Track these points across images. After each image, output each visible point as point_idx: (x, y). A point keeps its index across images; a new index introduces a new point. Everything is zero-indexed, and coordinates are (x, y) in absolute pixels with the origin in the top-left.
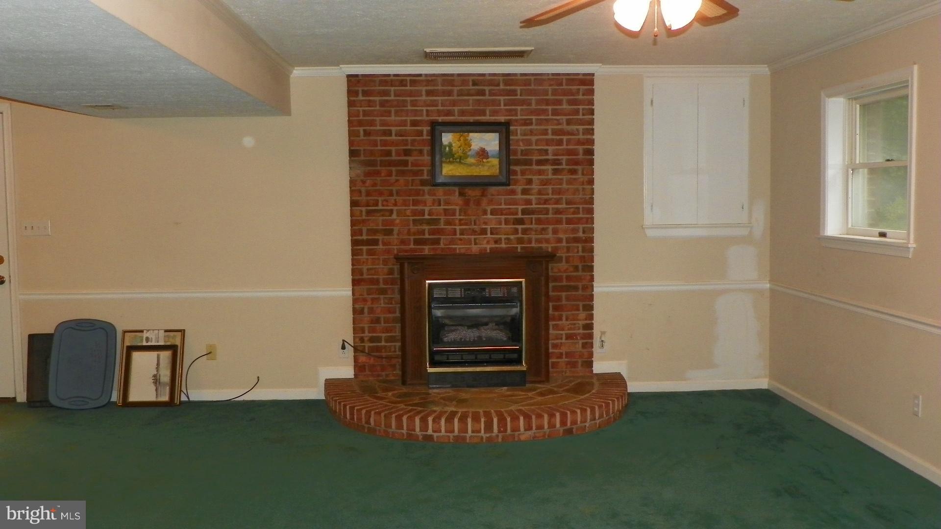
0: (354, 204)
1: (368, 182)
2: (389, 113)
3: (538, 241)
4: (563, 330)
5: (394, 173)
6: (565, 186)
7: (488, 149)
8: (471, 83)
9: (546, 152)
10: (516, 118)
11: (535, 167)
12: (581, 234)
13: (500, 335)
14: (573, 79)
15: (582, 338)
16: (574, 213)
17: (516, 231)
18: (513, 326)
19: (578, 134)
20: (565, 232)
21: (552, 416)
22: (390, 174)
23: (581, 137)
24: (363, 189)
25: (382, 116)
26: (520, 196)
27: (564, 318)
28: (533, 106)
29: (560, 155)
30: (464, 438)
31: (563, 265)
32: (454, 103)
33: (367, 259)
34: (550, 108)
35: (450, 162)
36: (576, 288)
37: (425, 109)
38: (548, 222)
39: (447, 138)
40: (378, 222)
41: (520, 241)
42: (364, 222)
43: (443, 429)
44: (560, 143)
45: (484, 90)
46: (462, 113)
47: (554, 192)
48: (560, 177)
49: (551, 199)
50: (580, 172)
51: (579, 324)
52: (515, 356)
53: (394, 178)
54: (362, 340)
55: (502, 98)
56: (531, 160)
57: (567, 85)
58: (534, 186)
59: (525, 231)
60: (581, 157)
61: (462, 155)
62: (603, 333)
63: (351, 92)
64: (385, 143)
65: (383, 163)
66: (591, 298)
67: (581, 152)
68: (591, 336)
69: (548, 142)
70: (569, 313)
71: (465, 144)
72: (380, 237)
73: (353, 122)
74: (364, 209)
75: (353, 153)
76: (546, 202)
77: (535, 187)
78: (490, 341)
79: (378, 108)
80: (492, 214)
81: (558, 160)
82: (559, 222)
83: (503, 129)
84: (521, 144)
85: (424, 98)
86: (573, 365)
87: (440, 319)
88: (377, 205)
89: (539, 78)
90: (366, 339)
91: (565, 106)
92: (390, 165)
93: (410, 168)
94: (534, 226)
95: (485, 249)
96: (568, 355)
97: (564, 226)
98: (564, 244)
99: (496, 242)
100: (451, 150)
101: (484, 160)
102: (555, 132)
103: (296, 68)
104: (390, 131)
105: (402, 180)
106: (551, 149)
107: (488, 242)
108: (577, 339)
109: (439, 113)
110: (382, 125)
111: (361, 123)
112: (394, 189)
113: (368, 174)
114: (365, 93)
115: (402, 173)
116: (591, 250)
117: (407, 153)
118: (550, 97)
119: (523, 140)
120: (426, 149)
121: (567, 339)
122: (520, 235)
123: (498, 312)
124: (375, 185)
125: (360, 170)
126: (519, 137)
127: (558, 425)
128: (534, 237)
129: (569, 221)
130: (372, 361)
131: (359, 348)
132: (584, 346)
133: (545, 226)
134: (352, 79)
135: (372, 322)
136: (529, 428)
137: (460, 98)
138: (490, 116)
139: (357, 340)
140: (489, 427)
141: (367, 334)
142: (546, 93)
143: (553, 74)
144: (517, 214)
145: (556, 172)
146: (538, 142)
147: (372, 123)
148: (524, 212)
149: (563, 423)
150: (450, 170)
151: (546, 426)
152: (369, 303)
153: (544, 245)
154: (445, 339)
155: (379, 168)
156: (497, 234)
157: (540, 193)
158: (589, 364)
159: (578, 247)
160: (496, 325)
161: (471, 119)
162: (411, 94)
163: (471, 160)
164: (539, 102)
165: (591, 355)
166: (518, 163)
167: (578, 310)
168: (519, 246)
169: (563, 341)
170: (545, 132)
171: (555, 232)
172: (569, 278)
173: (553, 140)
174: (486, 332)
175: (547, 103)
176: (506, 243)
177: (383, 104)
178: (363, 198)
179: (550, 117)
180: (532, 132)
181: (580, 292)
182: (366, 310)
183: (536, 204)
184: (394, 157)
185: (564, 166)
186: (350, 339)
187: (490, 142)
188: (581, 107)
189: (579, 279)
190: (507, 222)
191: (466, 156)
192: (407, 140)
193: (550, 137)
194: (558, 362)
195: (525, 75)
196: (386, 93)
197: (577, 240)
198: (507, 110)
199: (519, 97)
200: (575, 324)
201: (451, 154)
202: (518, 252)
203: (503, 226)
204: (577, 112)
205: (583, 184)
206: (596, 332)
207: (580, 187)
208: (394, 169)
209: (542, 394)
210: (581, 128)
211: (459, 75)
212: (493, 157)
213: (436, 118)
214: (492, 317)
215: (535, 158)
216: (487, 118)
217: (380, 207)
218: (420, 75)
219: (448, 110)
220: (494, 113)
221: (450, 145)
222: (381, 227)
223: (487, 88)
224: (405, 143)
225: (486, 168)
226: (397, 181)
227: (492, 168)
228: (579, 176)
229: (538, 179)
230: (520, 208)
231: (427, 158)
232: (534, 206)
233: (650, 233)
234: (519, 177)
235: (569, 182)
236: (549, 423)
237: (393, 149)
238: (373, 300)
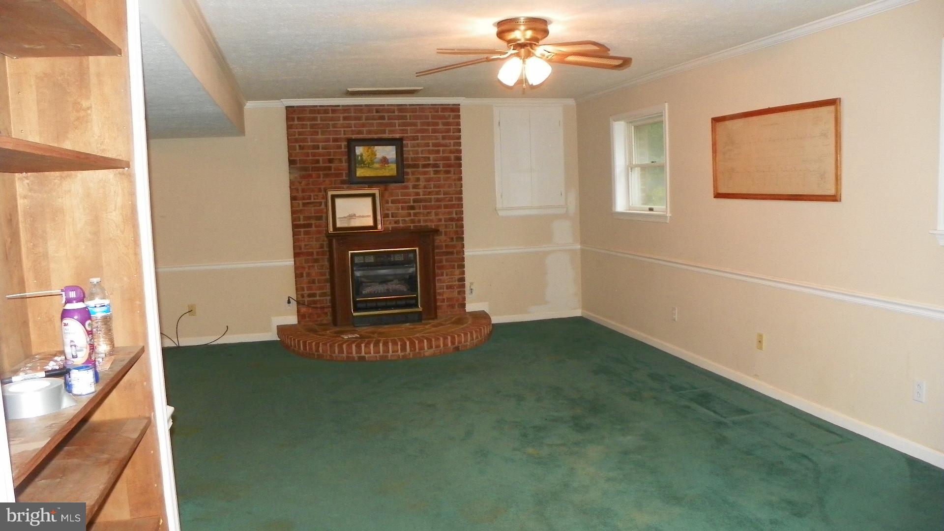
0: (293, 198)
1: (304, 183)
2: (317, 133)
3: (425, 221)
4: (444, 282)
5: (322, 176)
6: (442, 182)
7: (388, 157)
8: (374, 111)
9: (429, 158)
10: (406, 135)
11: (421, 169)
12: (454, 216)
13: (403, 288)
14: (445, 108)
15: (458, 288)
16: (449, 201)
17: (410, 215)
18: (411, 281)
19: (450, 146)
20: (444, 213)
21: (445, 339)
22: (319, 177)
23: (452, 148)
24: (300, 188)
25: (312, 135)
26: (411, 190)
27: (445, 275)
28: (419, 127)
29: (438, 161)
30: (387, 357)
31: (443, 237)
32: (363, 125)
33: (304, 238)
34: (430, 128)
35: (362, 167)
36: (452, 253)
37: (342, 129)
38: (431, 207)
39: (359, 150)
40: (311, 210)
41: (413, 221)
42: (300, 211)
43: (372, 352)
44: (438, 152)
45: (384, 116)
46: (369, 132)
47: (435, 186)
48: (438, 176)
49: (433, 192)
50: (452, 173)
51: (455, 278)
52: (413, 302)
53: (321, 179)
54: (303, 296)
55: (397, 121)
56: (418, 164)
57: (441, 112)
58: (421, 183)
59: (415, 215)
60: (453, 162)
61: (370, 162)
62: (472, 284)
63: (289, 119)
64: (314, 155)
65: (314, 169)
66: (463, 259)
67: (453, 158)
68: (463, 286)
69: (430, 152)
70: (448, 270)
71: (372, 154)
72: (313, 222)
73: (292, 141)
74: (300, 202)
75: (292, 162)
76: (430, 193)
77: (422, 183)
78: (395, 292)
79: (309, 129)
80: (392, 203)
81: (437, 164)
82: (439, 207)
83: (398, 143)
84: (411, 153)
85: (341, 122)
86: (452, 306)
87: (360, 279)
88: (310, 199)
89: (422, 108)
90: (306, 295)
91: (440, 127)
92: (318, 171)
93: (333, 171)
94: (422, 211)
95: (388, 228)
96: (449, 299)
97: (443, 210)
98: (443, 223)
99: (397, 222)
100: (362, 159)
101: (386, 165)
102: (434, 145)
103: (248, 102)
104: (318, 146)
105: (327, 180)
106: (432, 156)
107: (390, 223)
108: (454, 288)
109: (353, 132)
110: (312, 141)
111: (296, 141)
112: (322, 187)
113: (303, 177)
114: (299, 119)
115: (326, 176)
116: (462, 226)
117: (330, 161)
118: (430, 120)
119: (412, 150)
120: (344, 158)
121: (447, 288)
122: (412, 218)
123: (400, 271)
124: (308, 184)
125: (297, 175)
126: (409, 149)
127: (450, 344)
128: (422, 218)
129: (446, 207)
130: (310, 311)
131: (301, 302)
132: (459, 293)
133: (429, 211)
134: (290, 110)
135: (309, 283)
136: (430, 347)
137: (368, 121)
138: (389, 134)
139: (299, 296)
140: (404, 348)
141: (306, 292)
142: (427, 117)
143: (432, 105)
144: (409, 202)
145: (436, 172)
146: (422, 152)
147: (305, 140)
148: (415, 201)
149: (453, 343)
150: (362, 173)
151: (442, 346)
152: (307, 269)
153: (429, 224)
154: (364, 292)
155: (310, 172)
156: (396, 217)
157: (425, 187)
158: (463, 306)
159: (453, 225)
160: (399, 281)
161: (375, 136)
162: (332, 119)
163: (377, 165)
164: (422, 124)
165: (464, 299)
166: (409, 166)
167: (455, 268)
168: (412, 225)
169: (445, 290)
170: (427, 145)
171: (437, 214)
172: (447, 246)
173: (433, 150)
174: (392, 286)
175: (428, 124)
176: (403, 224)
177: (312, 126)
178: (300, 194)
179: (431, 134)
180: (418, 145)
181: (455, 256)
182: (305, 275)
183: (423, 195)
184: (321, 164)
185: (441, 168)
186: (294, 296)
187: (389, 152)
188: (452, 127)
189: (454, 247)
190: (403, 208)
191: (372, 162)
192: (330, 152)
193: (431, 148)
194: (442, 305)
195: (413, 105)
196: (315, 119)
197: (452, 220)
198: (400, 130)
199: (408, 121)
200: (453, 278)
201: (362, 162)
202: (411, 229)
203: (400, 211)
204: (448, 131)
205: (455, 180)
206: (467, 283)
207: (453, 183)
208: (321, 173)
209: (434, 326)
210: (452, 141)
211: (366, 105)
212: (392, 163)
213: (351, 136)
214: (395, 275)
215: (421, 163)
216: (386, 136)
217: (312, 200)
218: (338, 106)
219: (360, 130)
220: (391, 132)
221: (361, 155)
222: (313, 215)
223: (386, 115)
224: (329, 154)
225: (387, 171)
226: (324, 181)
227: (391, 170)
228: (452, 175)
229: (424, 178)
230: (412, 198)
231: (345, 165)
232: (421, 197)
233: (501, 213)
234: (410, 176)
235: (446, 179)
236: (444, 343)
237: (321, 159)
238: (309, 267)
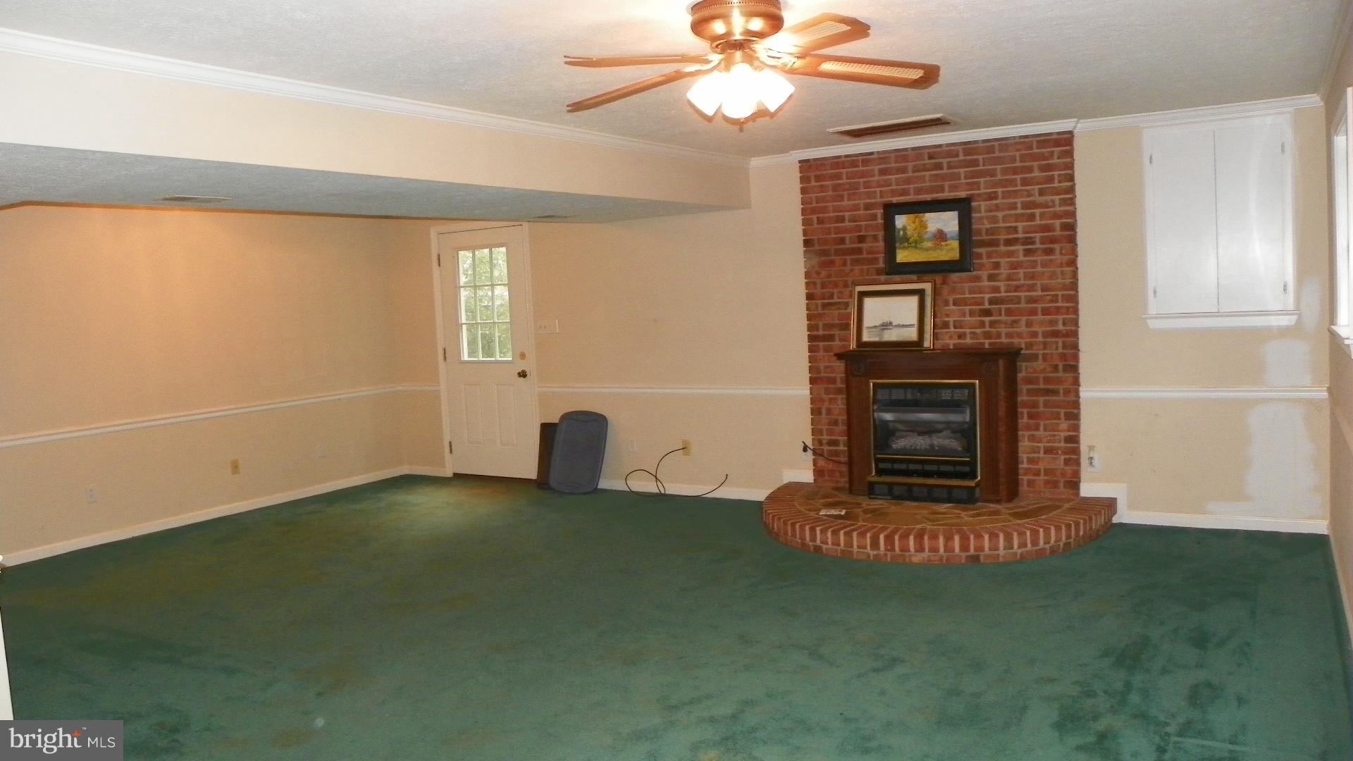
0: (810, 297)
1: (824, 273)
2: (841, 198)
3: (1009, 335)
4: (1040, 442)
5: (848, 263)
6: (1039, 269)
7: (946, 230)
8: (926, 157)
9: (1015, 229)
10: (978, 192)
11: (1003, 248)
12: (1060, 327)
13: (954, 444)
14: (1046, 140)
15: (1064, 453)
16: (1051, 301)
17: (982, 324)
18: (966, 433)
19: (1054, 206)
20: (1041, 323)
21: (949, 539)
22: (844, 264)
23: (1058, 209)
24: (818, 281)
25: (834, 201)
26: (986, 283)
27: (1042, 428)
28: (999, 177)
29: (1032, 233)
31: (1039, 364)
32: (908, 181)
33: (824, 356)
34: (1018, 177)
35: (904, 248)
36: (1055, 392)
37: (878, 190)
38: (1021, 312)
39: (901, 221)
40: (833, 316)
41: (987, 335)
42: (820, 316)
43: (830, 541)
44: (1032, 217)
45: (942, 163)
46: (919, 191)
47: (1027, 276)
48: (1032, 258)
49: (1023, 285)
50: (1058, 251)
51: (1060, 436)
52: (967, 469)
53: (848, 267)
54: (820, 442)
55: (962, 170)
56: (998, 240)
57: (1038, 148)
58: (1002, 271)
59: (992, 324)
60: (1058, 233)
61: (917, 238)
62: (1091, 448)
63: (804, 179)
64: (838, 231)
65: (837, 252)
66: (1076, 404)
67: (1058, 227)
68: (1076, 451)
69: (1018, 218)
70: (1048, 422)
71: (921, 227)
72: (836, 332)
73: (809, 210)
74: (819, 302)
75: (807, 243)
76: (1017, 288)
77: (1004, 271)
78: (944, 451)
79: (830, 193)
80: (955, 304)
81: (1030, 238)
82: (1033, 312)
83: (963, 207)
84: (985, 222)
85: (876, 178)
86: (1055, 484)
87: (891, 424)
88: (833, 298)
89: (1003, 143)
90: (824, 442)
91: (1036, 174)
92: (844, 254)
93: (864, 256)
94: (1003, 318)
95: (948, 345)
96: (1047, 472)
97: (1040, 317)
98: (1040, 339)
99: (960, 336)
100: (905, 234)
101: (943, 243)
102: (1026, 206)
103: (753, 159)
104: (843, 217)
105: (857, 268)
106: (1020, 225)
107: (951, 338)
108: (1057, 453)
109: (893, 193)
110: (834, 211)
111: (814, 211)
112: (850, 280)
113: (824, 265)
114: (818, 178)
115: (856, 262)
116: (1075, 347)
117: (861, 239)
118: (1018, 164)
119: (987, 217)
120: (881, 234)
121: (1045, 453)
122: (987, 329)
123: (954, 417)
124: (829, 276)
125: (815, 261)
126: (983, 214)
127: (957, 549)
128: (1004, 331)
129: (1046, 312)
130: (831, 466)
131: (818, 451)
132: (1067, 462)
133: (1017, 318)
134: (806, 165)
135: (829, 424)
137: (916, 174)
138: (950, 192)
139: (816, 442)
140: (875, 544)
141: (825, 437)
142: (1013, 160)
143: (1021, 137)
144: (982, 304)
145: (1028, 252)
146: (1005, 219)
147: (824, 210)
148: (991, 302)
149: (965, 548)
150: (905, 257)
151: (942, 550)
152: (826, 403)
153: (1016, 341)
154: (894, 446)
155: (833, 257)
156: (961, 328)
157: (1009, 278)
158: (1074, 484)
159: (1057, 342)
160: (952, 432)
161: (928, 197)
162: (863, 175)
163: (928, 244)
164: (1005, 171)
165: (1077, 474)
166: (982, 244)
167: (1059, 419)
168: (987, 341)
169: (1042, 455)
170: (1013, 207)
171: (1029, 324)
172: (1047, 380)
173: (1023, 215)
174: (939, 441)
175: (1015, 171)
176: (971, 338)
177: (835, 188)
178: (818, 291)
179: (1019, 188)
180: (997, 208)
181: (1061, 397)
182: (824, 411)
183: (1005, 292)
184: (848, 245)
185: (1038, 245)
186: (809, 444)
187: (948, 222)
188: (1056, 173)
189: (1059, 381)
190: (972, 314)
191: (920, 239)
192: (860, 226)
193: (1019, 211)
194: (1035, 480)
195: (1027, 137)
196: (838, 177)
197: (1056, 334)
198: (967, 184)
199: (981, 168)
200: (1055, 436)
201: (906, 239)
202: (984, 348)
203: (968, 318)
204: (1051, 180)
205: (1061, 265)
206: (1083, 448)
207: (1059, 270)
208: (848, 258)
210: (1057, 198)
211: (914, 149)
212: (953, 239)
213: (889, 199)
214: (948, 423)
215: (1003, 237)
216: (946, 195)
217: (836, 300)
218: (872, 153)
219: (904, 189)
220: (954, 188)
221: (904, 229)
222: (838, 322)
223: (945, 161)
224: (859, 229)
225: (944, 252)
226: (852, 270)
227: (951, 251)
228: (1057, 257)
229: (1008, 262)
230: (987, 296)
231: (881, 244)
232: (1003, 294)
233: (1153, 324)
234: (985, 260)
235: (1044, 265)
236: (945, 546)
237: (847, 236)
238: (830, 400)
